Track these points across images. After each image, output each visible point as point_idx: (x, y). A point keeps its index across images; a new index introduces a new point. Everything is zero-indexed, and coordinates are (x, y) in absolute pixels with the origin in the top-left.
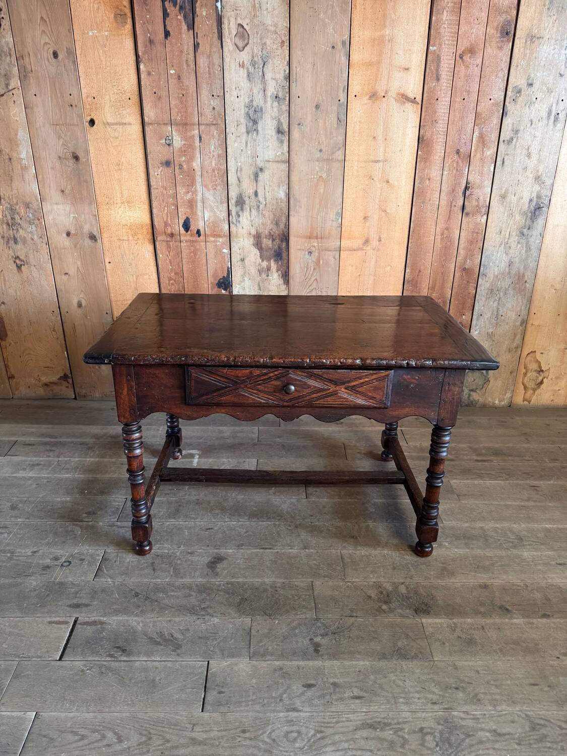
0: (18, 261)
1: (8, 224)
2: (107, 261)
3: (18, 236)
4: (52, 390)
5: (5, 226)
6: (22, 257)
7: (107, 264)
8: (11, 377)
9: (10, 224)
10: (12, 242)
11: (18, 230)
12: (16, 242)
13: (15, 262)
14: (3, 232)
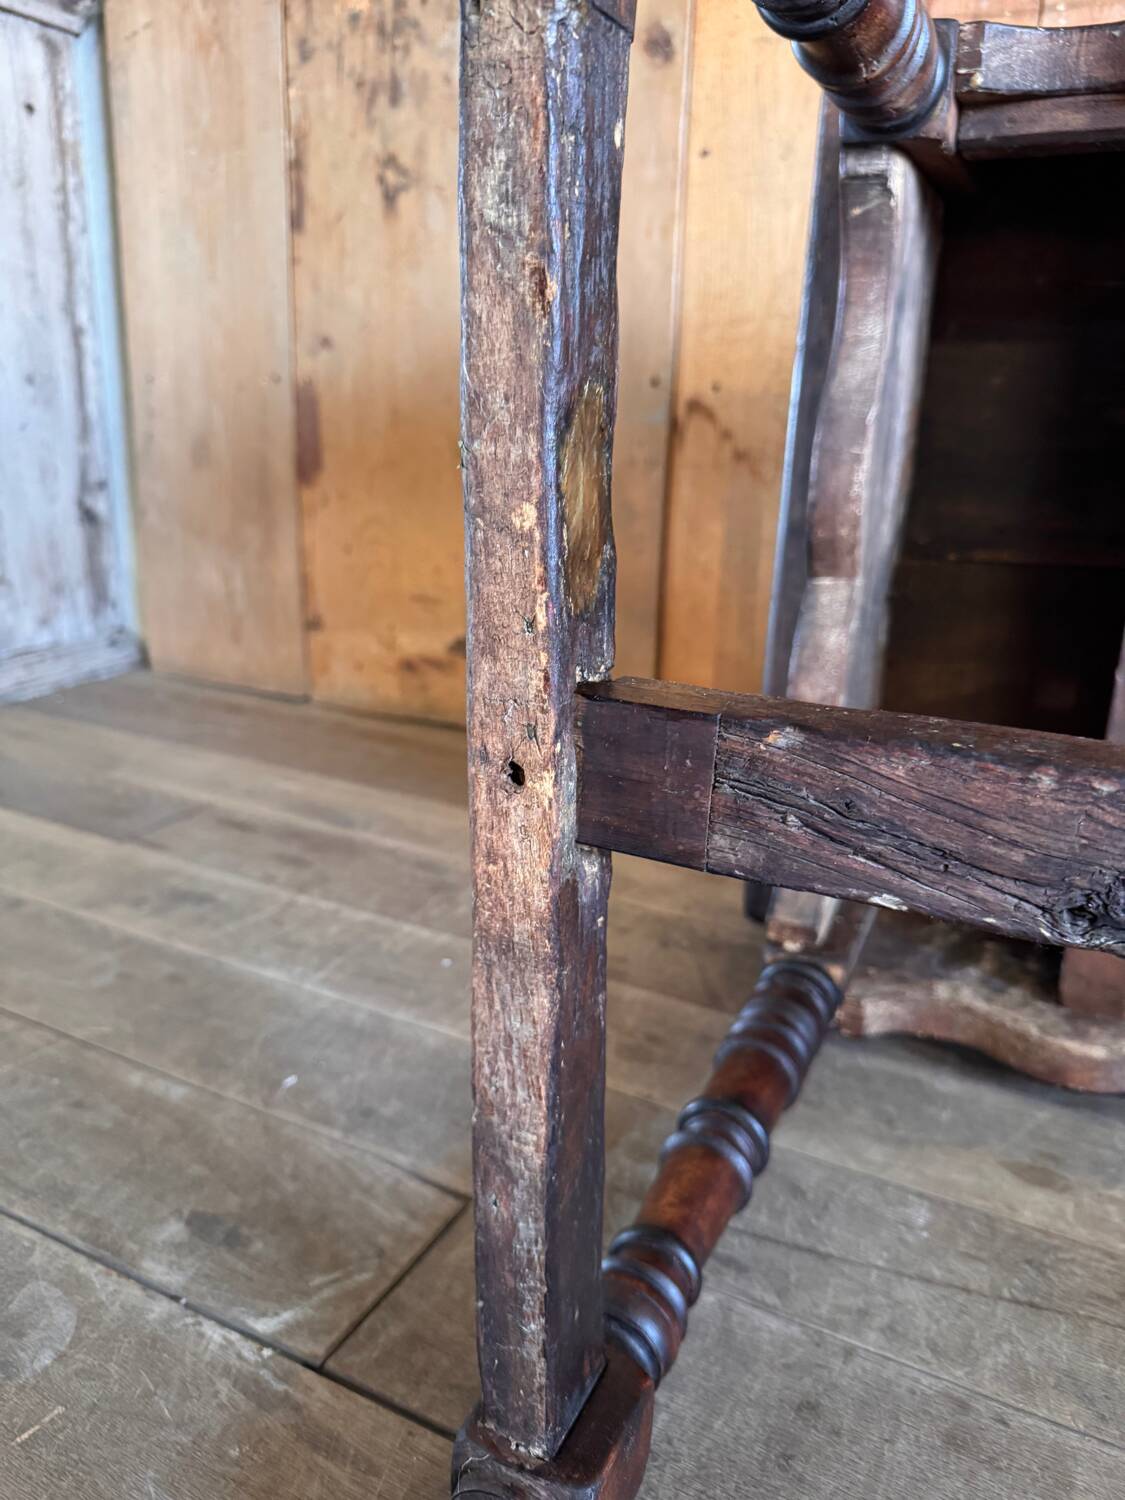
0: (391, 177)
1: (381, 30)
2: (697, 146)
3: (403, 72)
4: (424, 688)
5: (371, 39)
6: (406, 159)
7: (695, 160)
8: (312, 624)
9: (389, 27)
10: (383, 100)
11: (407, 49)
12: (395, 100)
13: (381, 180)
14: (364, 63)
